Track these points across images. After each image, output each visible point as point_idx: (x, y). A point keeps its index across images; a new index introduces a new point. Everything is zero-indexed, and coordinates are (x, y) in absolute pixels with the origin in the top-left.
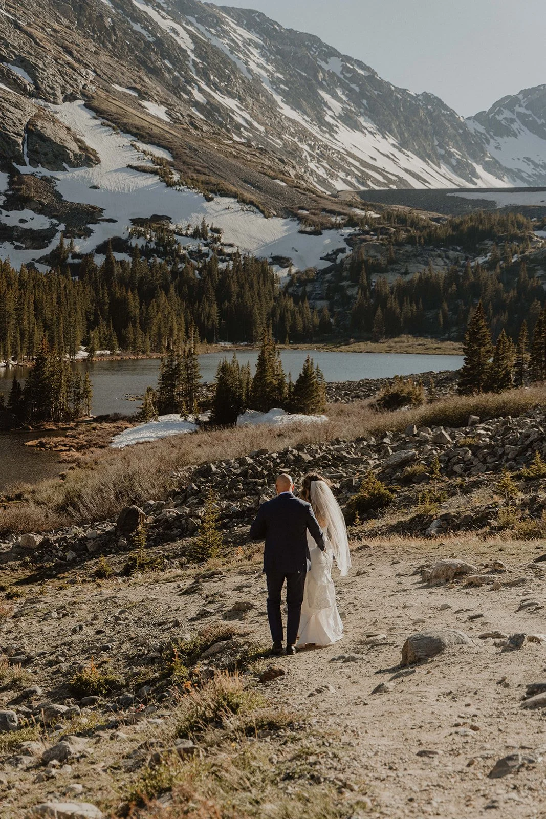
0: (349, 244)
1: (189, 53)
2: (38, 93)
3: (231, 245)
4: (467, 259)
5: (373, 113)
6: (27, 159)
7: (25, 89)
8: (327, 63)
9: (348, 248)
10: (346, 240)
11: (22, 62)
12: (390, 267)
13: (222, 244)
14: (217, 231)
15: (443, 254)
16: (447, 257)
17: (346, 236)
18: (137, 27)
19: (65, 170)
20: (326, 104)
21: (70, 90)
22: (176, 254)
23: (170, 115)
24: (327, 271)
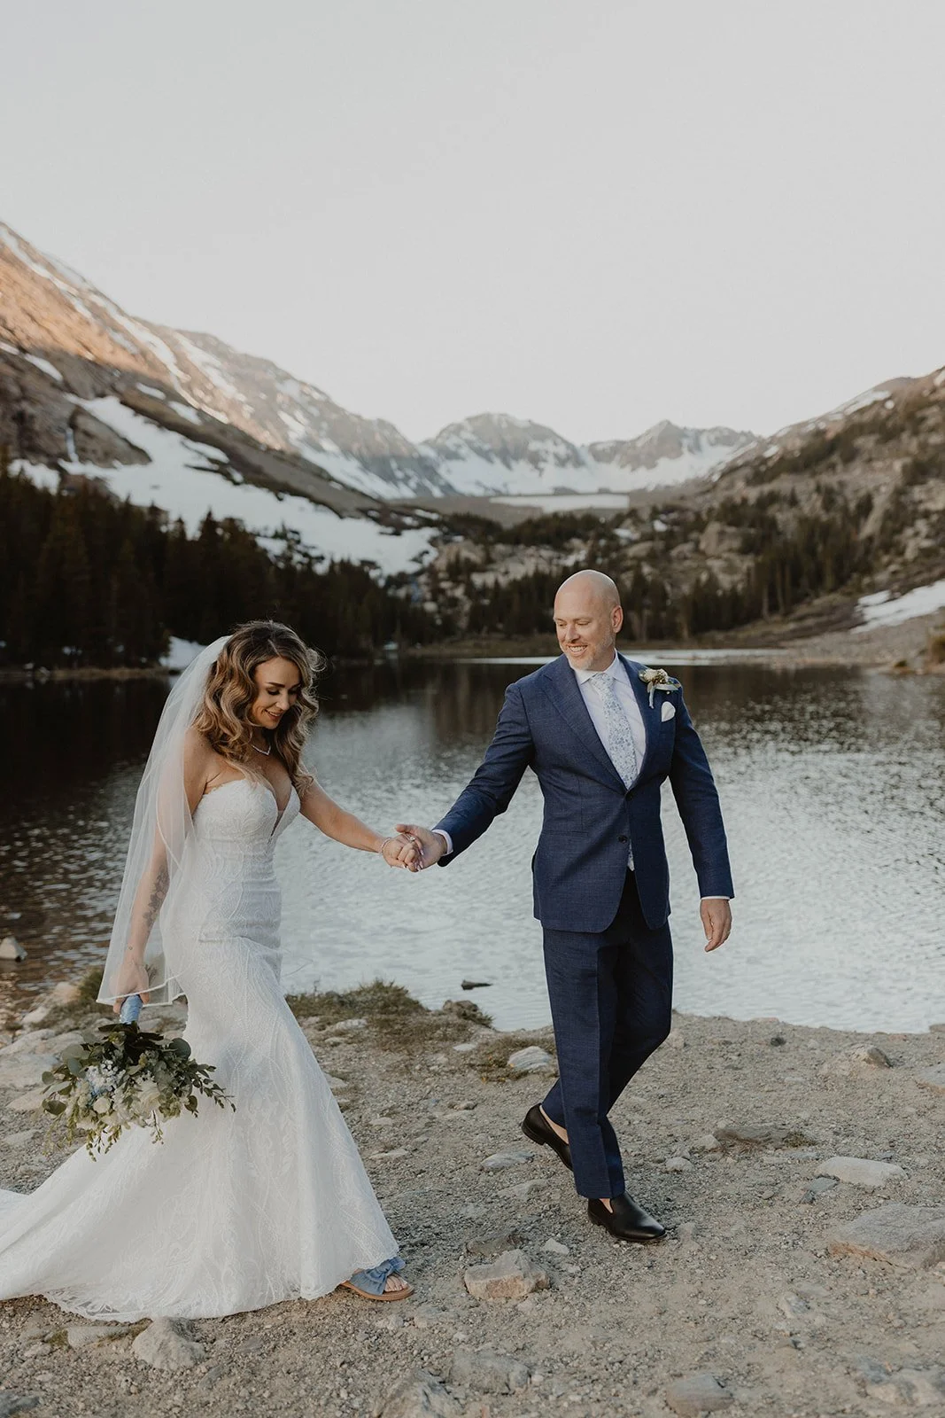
0: (432, 546)
1: (171, 367)
2: (68, 389)
3: (314, 547)
4: (559, 558)
5: (334, 436)
6: (74, 456)
7: (52, 384)
8: (284, 387)
9: (432, 550)
10: (427, 541)
12: (488, 567)
13: (305, 546)
14: (296, 533)
16: (541, 556)
17: (427, 538)
19: (115, 468)
20: (288, 425)
21: (99, 387)
23: (199, 417)
24: (418, 574)
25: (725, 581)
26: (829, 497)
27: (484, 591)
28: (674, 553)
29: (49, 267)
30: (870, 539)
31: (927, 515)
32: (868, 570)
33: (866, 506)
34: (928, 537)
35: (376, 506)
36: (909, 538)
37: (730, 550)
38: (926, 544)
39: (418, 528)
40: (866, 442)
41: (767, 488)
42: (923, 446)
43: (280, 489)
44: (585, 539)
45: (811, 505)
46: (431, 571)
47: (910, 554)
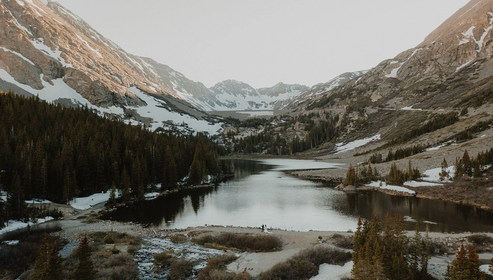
0: (222, 127)
1: (142, 71)
2: (123, 84)
3: (191, 128)
4: (257, 131)
5: (185, 87)
6: (127, 104)
7: (119, 83)
8: (171, 73)
9: (222, 129)
10: (221, 126)
11: (117, 75)
12: (238, 134)
13: (189, 128)
14: (187, 124)
15: (250, 130)
16: (252, 131)
17: (221, 125)
18: (128, 63)
19: (138, 107)
20: (172, 85)
21: (131, 84)
22: (178, 131)
23: (156, 90)
24: (219, 135)
25: (301, 138)
26: (328, 115)
27: (237, 141)
28: (287, 130)
29: (108, 43)
30: (338, 127)
31: (352, 121)
32: (338, 136)
33: (337, 118)
34: (353, 127)
35: (206, 116)
36: (349, 127)
37: (302, 130)
38: (353, 129)
39: (218, 122)
40: (337, 100)
41: (311, 111)
42: (352, 102)
43: (182, 112)
44: (263, 126)
45: (323, 117)
46: (222, 134)
47: (348, 132)
